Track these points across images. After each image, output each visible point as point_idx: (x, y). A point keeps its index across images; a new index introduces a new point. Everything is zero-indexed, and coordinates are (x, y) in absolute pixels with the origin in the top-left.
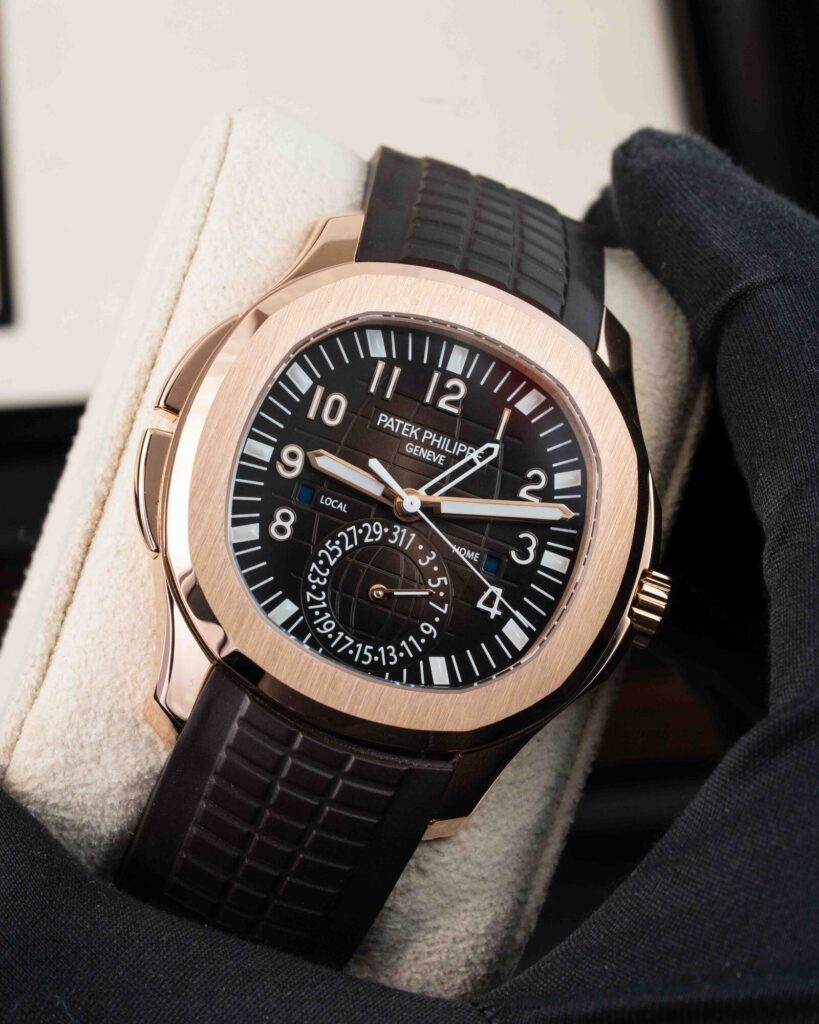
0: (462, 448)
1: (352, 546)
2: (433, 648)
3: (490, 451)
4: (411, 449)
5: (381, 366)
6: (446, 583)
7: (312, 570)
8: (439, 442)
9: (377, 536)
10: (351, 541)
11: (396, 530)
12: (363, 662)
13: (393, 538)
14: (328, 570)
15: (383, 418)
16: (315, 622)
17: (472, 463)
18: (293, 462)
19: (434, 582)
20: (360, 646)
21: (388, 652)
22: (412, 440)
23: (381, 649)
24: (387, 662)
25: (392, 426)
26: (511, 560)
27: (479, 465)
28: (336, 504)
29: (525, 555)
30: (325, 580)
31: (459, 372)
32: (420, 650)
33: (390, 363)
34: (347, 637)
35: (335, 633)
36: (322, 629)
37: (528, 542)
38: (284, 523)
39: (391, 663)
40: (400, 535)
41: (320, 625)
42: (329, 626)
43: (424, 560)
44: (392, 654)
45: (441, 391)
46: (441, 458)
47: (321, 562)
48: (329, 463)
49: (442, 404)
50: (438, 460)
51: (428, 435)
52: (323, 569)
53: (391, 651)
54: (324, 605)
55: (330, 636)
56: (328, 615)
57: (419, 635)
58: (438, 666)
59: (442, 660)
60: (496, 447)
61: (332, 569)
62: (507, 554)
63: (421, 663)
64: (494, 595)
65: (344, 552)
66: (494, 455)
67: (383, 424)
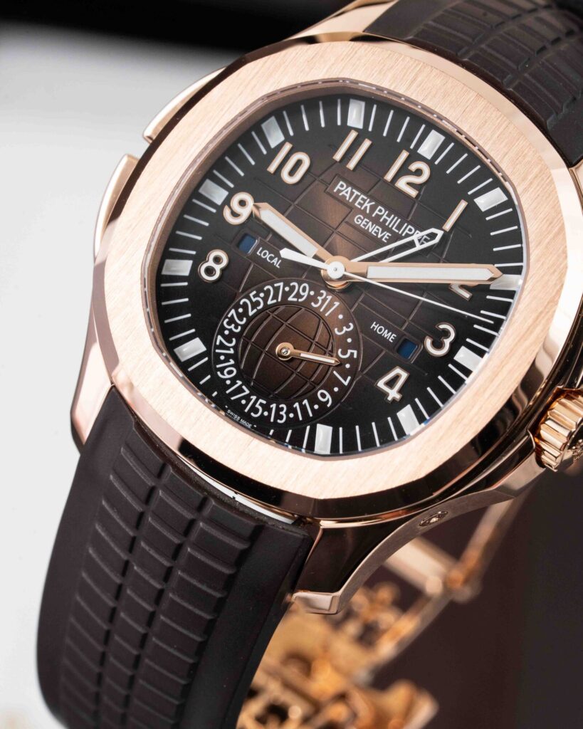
0: (410, 230)
1: (275, 301)
2: (323, 415)
3: (433, 236)
4: (360, 221)
5: (353, 135)
6: (355, 356)
7: (229, 316)
8: (389, 220)
9: (302, 297)
10: (275, 297)
11: (322, 295)
12: (252, 414)
13: (316, 303)
14: (245, 319)
15: (342, 186)
16: (218, 366)
17: (412, 244)
18: (242, 208)
19: (344, 353)
20: (254, 398)
21: (279, 410)
22: (363, 212)
23: (274, 406)
24: (275, 419)
26: (425, 351)
27: (418, 247)
28: (271, 258)
29: (438, 345)
30: (240, 328)
31: (429, 157)
32: (311, 415)
33: (362, 135)
34: (244, 387)
35: (233, 381)
36: (223, 374)
37: (446, 334)
38: (217, 262)
39: (279, 421)
40: (324, 301)
41: (222, 370)
42: (230, 372)
43: (340, 330)
44: (283, 413)
45: (404, 171)
46: (387, 235)
47: (241, 310)
48: (271, 217)
49: (402, 184)
50: (382, 237)
51: (380, 211)
52: (240, 316)
53: (282, 409)
54: (232, 351)
55: (228, 382)
56: (232, 362)
57: (313, 400)
58: (324, 433)
59: (330, 429)
60: (440, 233)
61: (250, 319)
62: (422, 341)
63: (308, 428)
64: (397, 377)
65: (266, 306)
66: (437, 240)
67: (339, 191)
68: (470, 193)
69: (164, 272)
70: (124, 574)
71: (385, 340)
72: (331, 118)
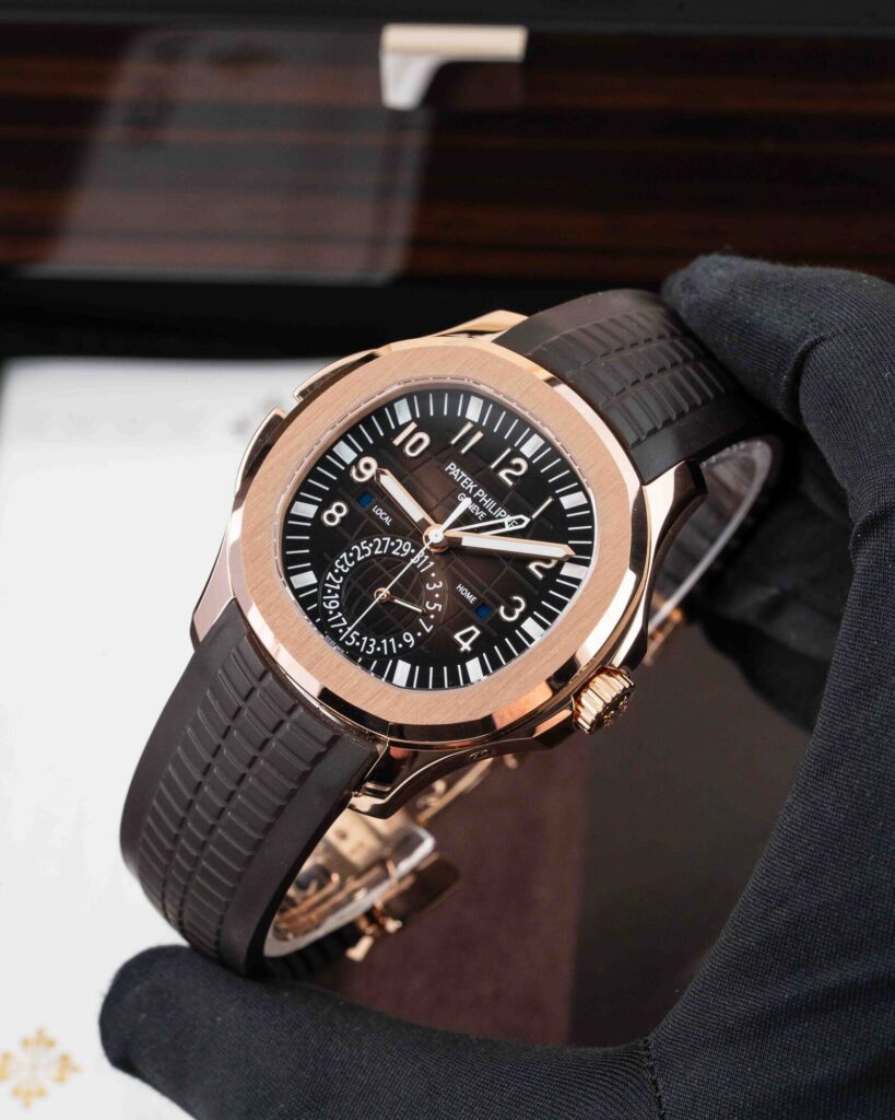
0: (503, 513)
1: (381, 552)
2: (405, 654)
3: (520, 521)
5: (468, 427)
6: (440, 610)
7: (341, 557)
8: (487, 502)
9: (404, 552)
10: (382, 548)
12: (346, 642)
13: (415, 559)
14: (353, 563)
15: (453, 467)
16: (324, 598)
17: (502, 525)
18: (368, 468)
19: (431, 605)
20: (350, 629)
21: (369, 642)
22: (467, 492)
24: (365, 649)
25: (456, 476)
26: (498, 615)
27: (507, 528)
28: (384, 516)
29: (510, 613)
30: (348, 569)
31: (529, 456)
32: (395, 651)
33: (476, 427)
34: (343, 619)
35: (335, 612)
36: (327, 604)
37: (518, 604)
38: (337, 513)
39: (367, 652)
40: (421, 560)
41: (327, 601)
42: (334, 604)
43: (431, 586)
44: (372, 646)
46: (483, 514)
47: (351, 555)
48: (389, 482)
49: (502, 474)
50: (479, 515)
51: (481, 493)
52: (350, 560)
53: (372, 643)
54: (338, 587)
55: (331, 612)
56: (337, 596)
57: (399, 640)
58: (403, 669)
59: (408, 666)
60: (527, 520)
61: (357, 563)
62: (498, 607)
63: (391, 662)
64: (472, 633)
65: (373, 555)
66: (523, 526)
67: (449, 471)
68: (557, 492)
69: (293, 511)
70: (214, 755)
71: (466, 601)
72: (453, 408)
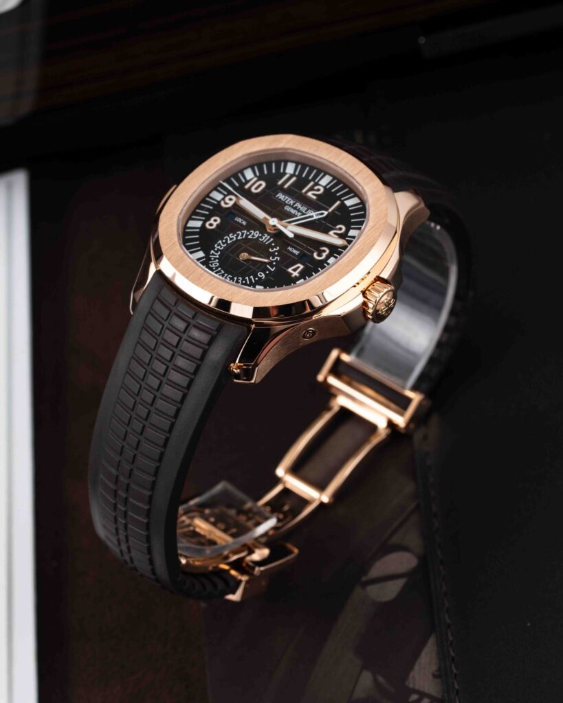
1: (241, 238)
2: (260, 282)
3: (322, 214)
4: (287, 208)
5: (288, 176)
6: (278, 260)
7: (218, 243)
8: (302, 208)
9: (255, 236)
11: (265, 236)
13: (262, 239)
14: (226, 245)
15: (280, 195)
16: (210, 262)
17: (312, 217)
18: (230, 201)
19: (273, 258)
20: (226, 275)
22: (290, 205)
23: (236, 278)
25: (283, 199)
26: (313, 257)
27: (315, 218)
28: (242, 221)
29: (319, 255)
30: (223, 248)
31: (324, 185)
32: (253, 281)
33: (292, 176)
34: (222, 270)
35: (217, 268)
37: (324, 251)
38: (214, 222)
40: (266, 238)
41: (212, 264)
42: (215, 265)
43: (272, 249)
44: (240, 281)
46: (300, 214)
47: (224, 241)
49: (310, 194)
51: (298, 205)
52: (223, 243)
53: (239, 279)
54: (218, 257)
55: (215, 268)
56: (217, 260)
57: (256, 276)
60: (326, 213)
61: (228, 245)
62: (313, 253)
64: (298, 267)
65: (237, 240)
66: (324, 215)
67: (279, 197)
68: (343, 198)
69: (188, 226)
71: (294, 254)
72: (278, 169)
